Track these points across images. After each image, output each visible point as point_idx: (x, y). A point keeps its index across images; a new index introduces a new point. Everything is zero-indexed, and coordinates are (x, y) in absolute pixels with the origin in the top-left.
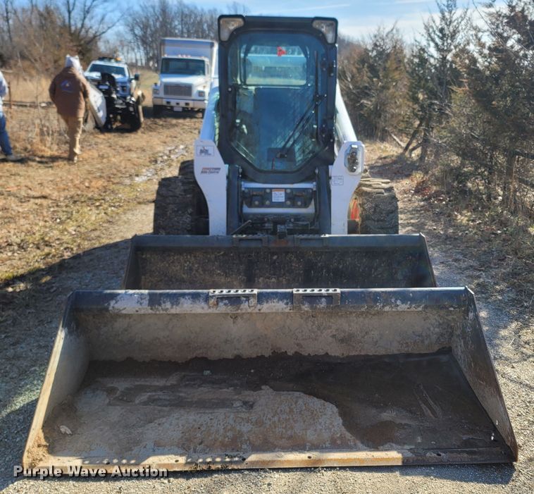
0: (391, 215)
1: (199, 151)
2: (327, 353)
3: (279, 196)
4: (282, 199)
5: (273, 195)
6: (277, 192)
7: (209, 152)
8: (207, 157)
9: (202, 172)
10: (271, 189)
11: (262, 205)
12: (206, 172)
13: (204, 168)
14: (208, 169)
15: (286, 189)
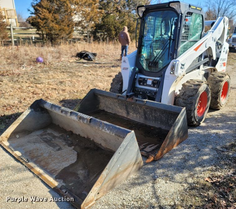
0: (191, 98)
2: (101, 144)
3: (149, 82)
4: (150, 84)
5: (148, 81)
6: (149, 80)
7: (126, 62)
9: (123, 69)
10: (147, 79)
11: (143, 85)
14: (125, 68)
15: (152, 79)
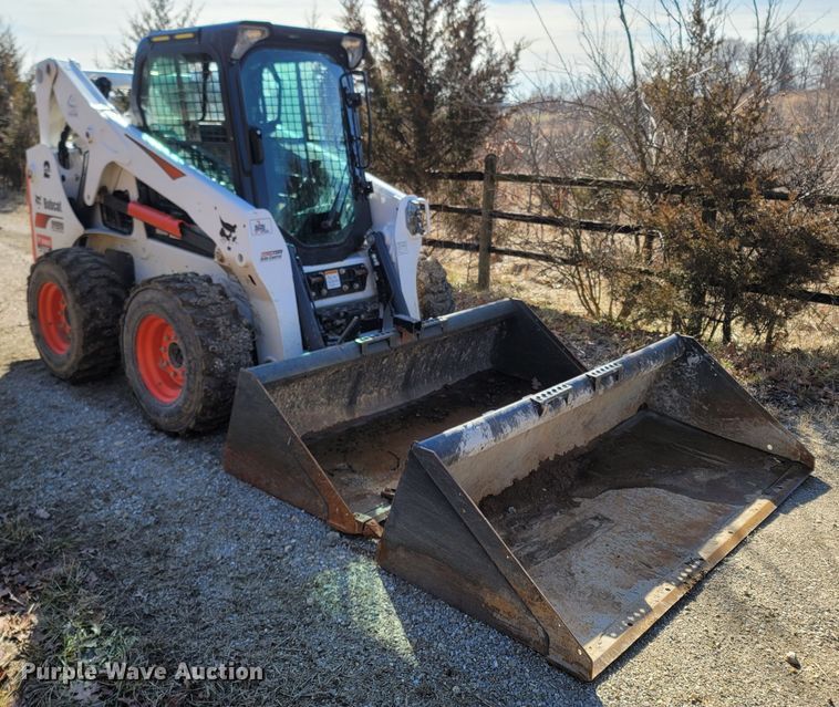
1: (254, 228)
3: (333, 281)
4: (338, 285)
5: (327, 280)
6: (329, 275)
7: (266, 228)
8: (265, 236)
9: (262, 259)
10: (324, 272)
11: (320, 296)
12: (266, 259)
13: (263, 253)
14: (268, 253)
15: (338, 269)
